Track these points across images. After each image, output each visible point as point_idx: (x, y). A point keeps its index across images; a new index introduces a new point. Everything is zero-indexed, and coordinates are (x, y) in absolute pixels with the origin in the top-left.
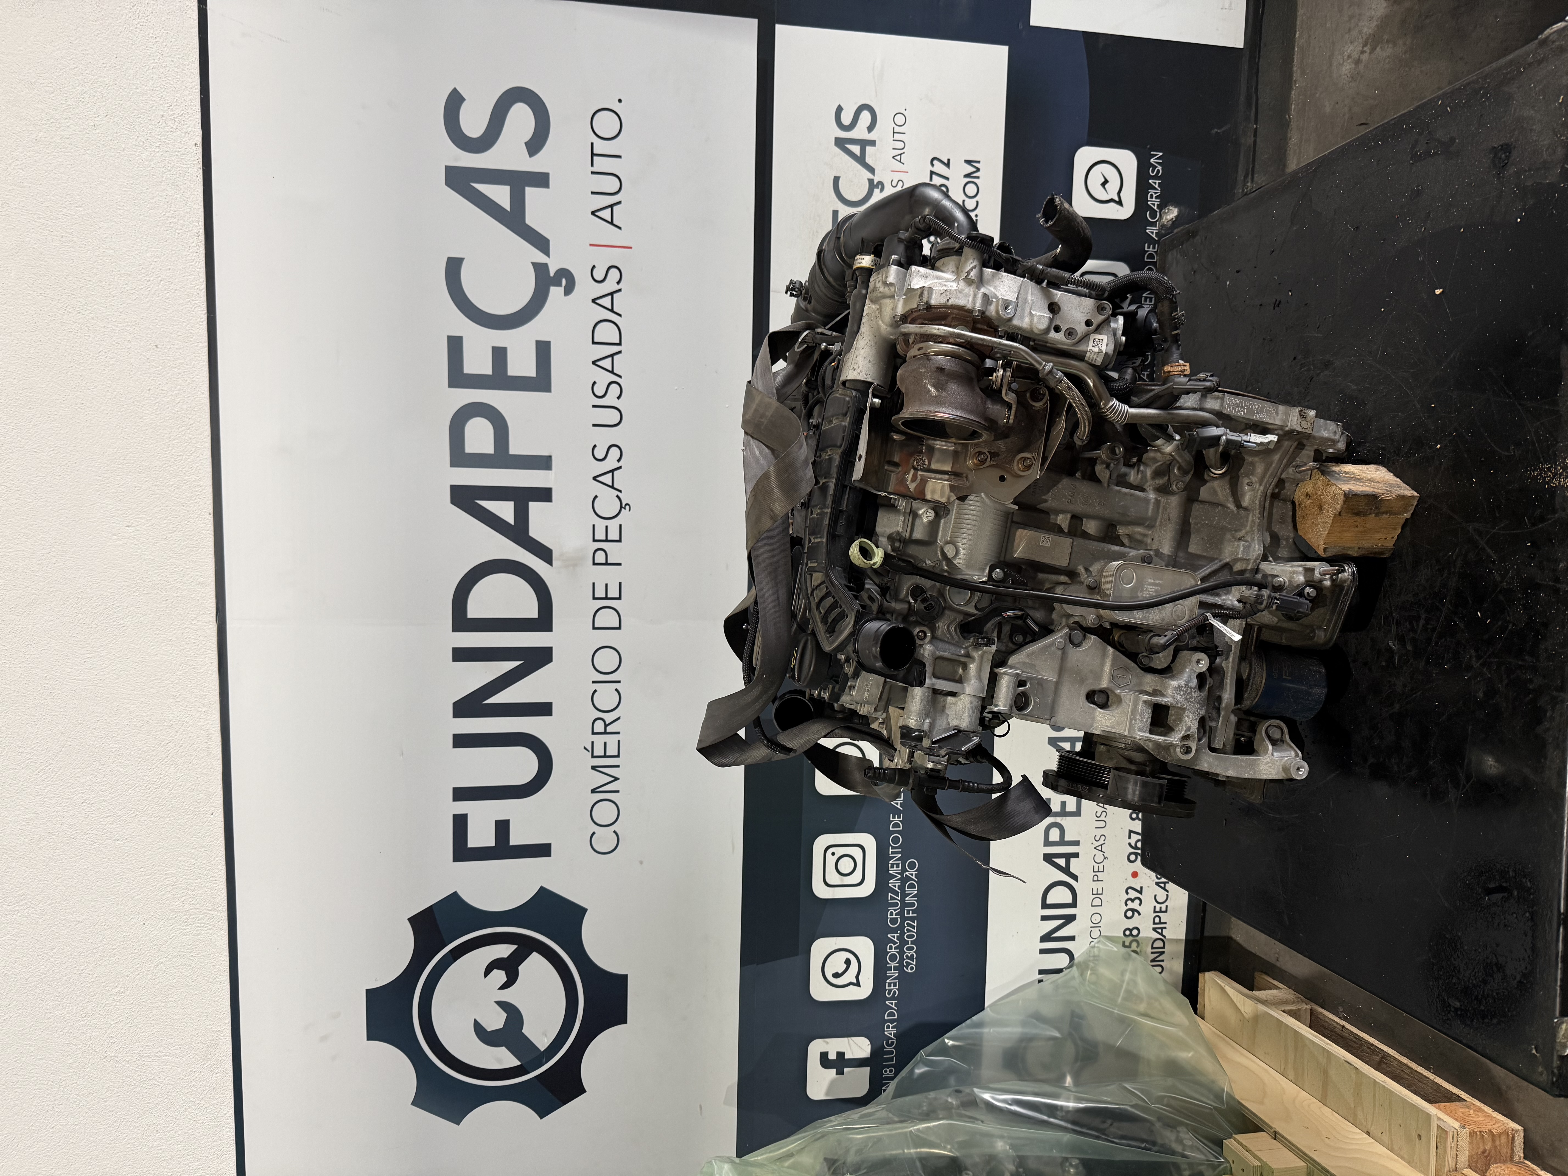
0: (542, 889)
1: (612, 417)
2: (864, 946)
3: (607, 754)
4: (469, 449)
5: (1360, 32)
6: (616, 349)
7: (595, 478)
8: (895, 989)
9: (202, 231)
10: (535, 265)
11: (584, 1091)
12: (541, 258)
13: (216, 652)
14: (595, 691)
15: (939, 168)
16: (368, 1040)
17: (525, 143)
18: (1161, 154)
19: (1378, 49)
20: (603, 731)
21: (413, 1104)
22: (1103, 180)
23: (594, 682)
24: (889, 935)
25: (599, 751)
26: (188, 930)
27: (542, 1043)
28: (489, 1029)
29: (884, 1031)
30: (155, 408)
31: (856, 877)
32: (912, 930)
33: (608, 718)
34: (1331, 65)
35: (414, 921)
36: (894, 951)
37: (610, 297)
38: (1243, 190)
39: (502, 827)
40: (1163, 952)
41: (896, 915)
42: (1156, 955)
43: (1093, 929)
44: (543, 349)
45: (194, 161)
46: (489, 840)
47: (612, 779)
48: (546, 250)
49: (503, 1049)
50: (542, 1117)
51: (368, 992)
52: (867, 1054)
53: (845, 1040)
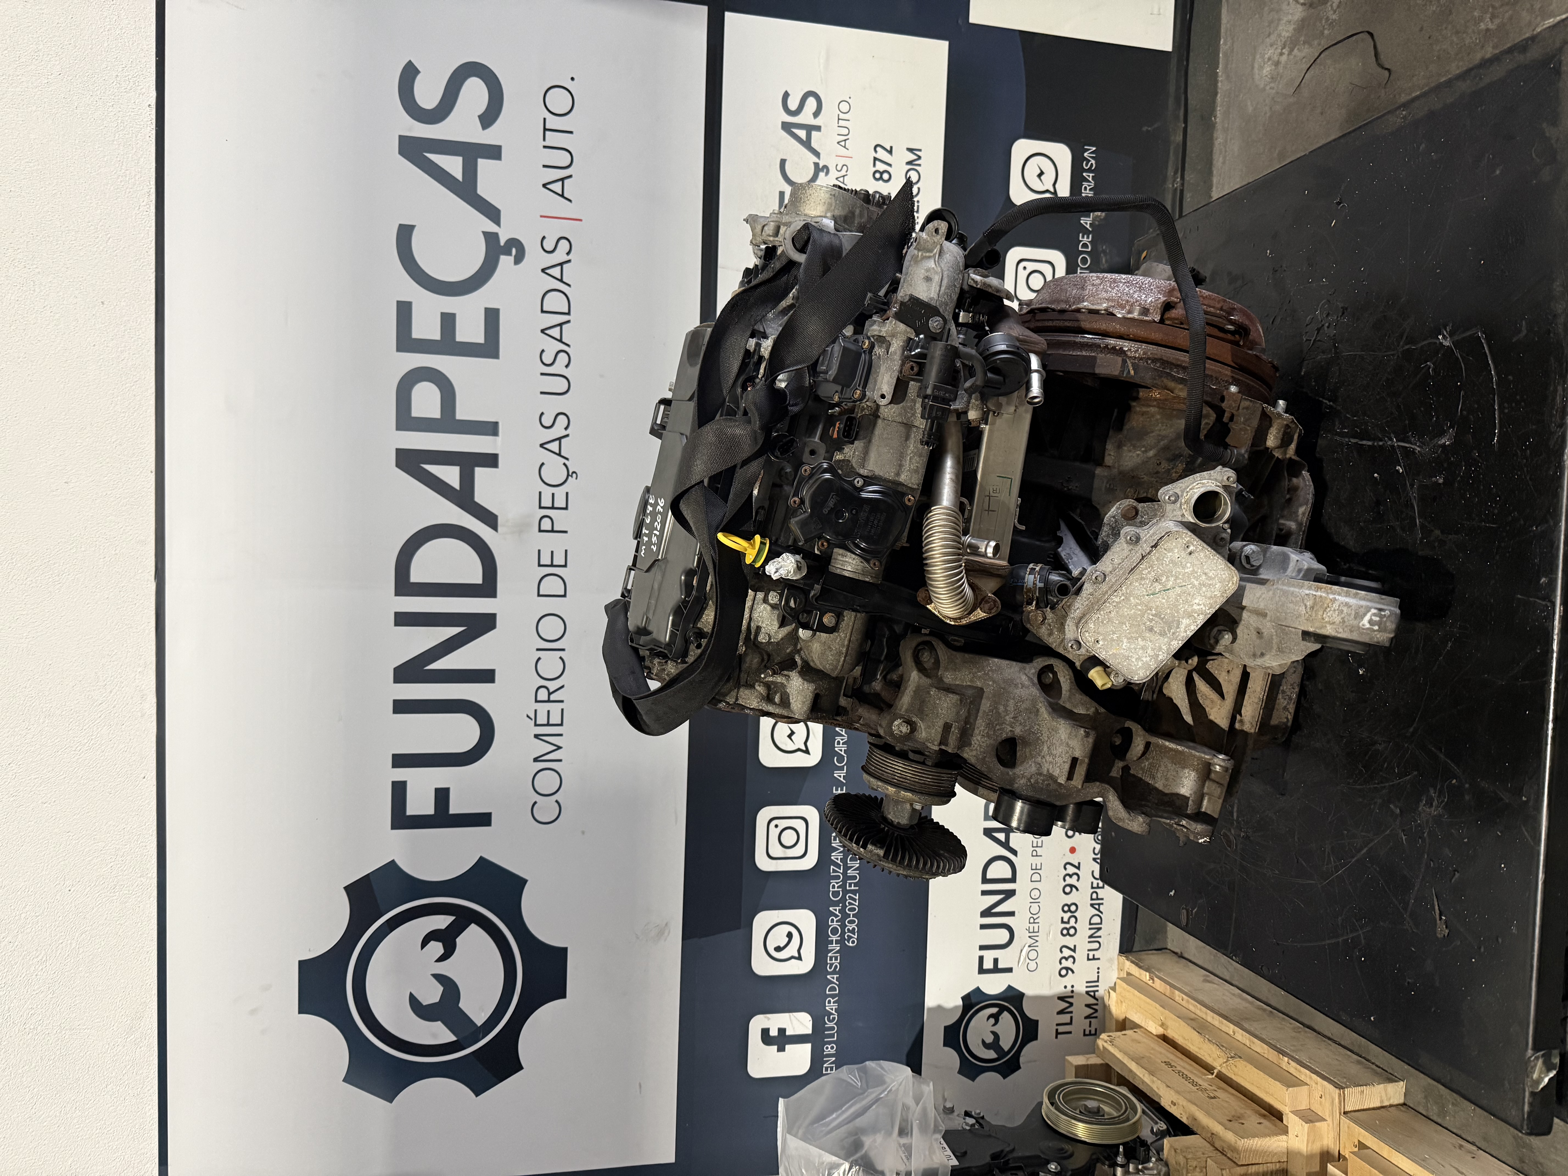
0: (482, 859)
1: (560, 385)
2: (806, 919)
3: (551, 722)
4: (415, 413)
5: (1280, 35)
6: (565, 318)
7: (542, 445)
8: (836, 963)
9: (153, 190)
10: (485, 233)
11: (521, 1068)
12: (491, 227)
13: (153, 612)
14: (539, 659)
15: (882, 154)
16: (300, 1012)
17: (479, 116)
18: (1094, 149)
19: (1296, 50)
21: (345, 1080)
22: (1039, 172)
23: (538, 650)
24: (831, 909)
25: (542, 720)
27: (479, 1018)
28: (425, 1002)
29: (826, 1006)
30: (100, 364)
31: (799, 850)
32: (855, 903)
33: (552, 686)
34: (1253, 68)
35: (349, 889)
36: (835, 925)
37: (559, 267)
38: (1173, 186)
39: (442, 796)
40: (1099, 929)
41: (838, 888)
42: (1094, 931)
43: (1032, 904)
44: (492, 317)
45: (147, 121)
46: (429, 809)
47: (555, 748)
48: (497, 220)
49: (439, 1022)
50: (477, 1094)
51: (301, 963)
52: (808, 1030)
53: (786, 1016)
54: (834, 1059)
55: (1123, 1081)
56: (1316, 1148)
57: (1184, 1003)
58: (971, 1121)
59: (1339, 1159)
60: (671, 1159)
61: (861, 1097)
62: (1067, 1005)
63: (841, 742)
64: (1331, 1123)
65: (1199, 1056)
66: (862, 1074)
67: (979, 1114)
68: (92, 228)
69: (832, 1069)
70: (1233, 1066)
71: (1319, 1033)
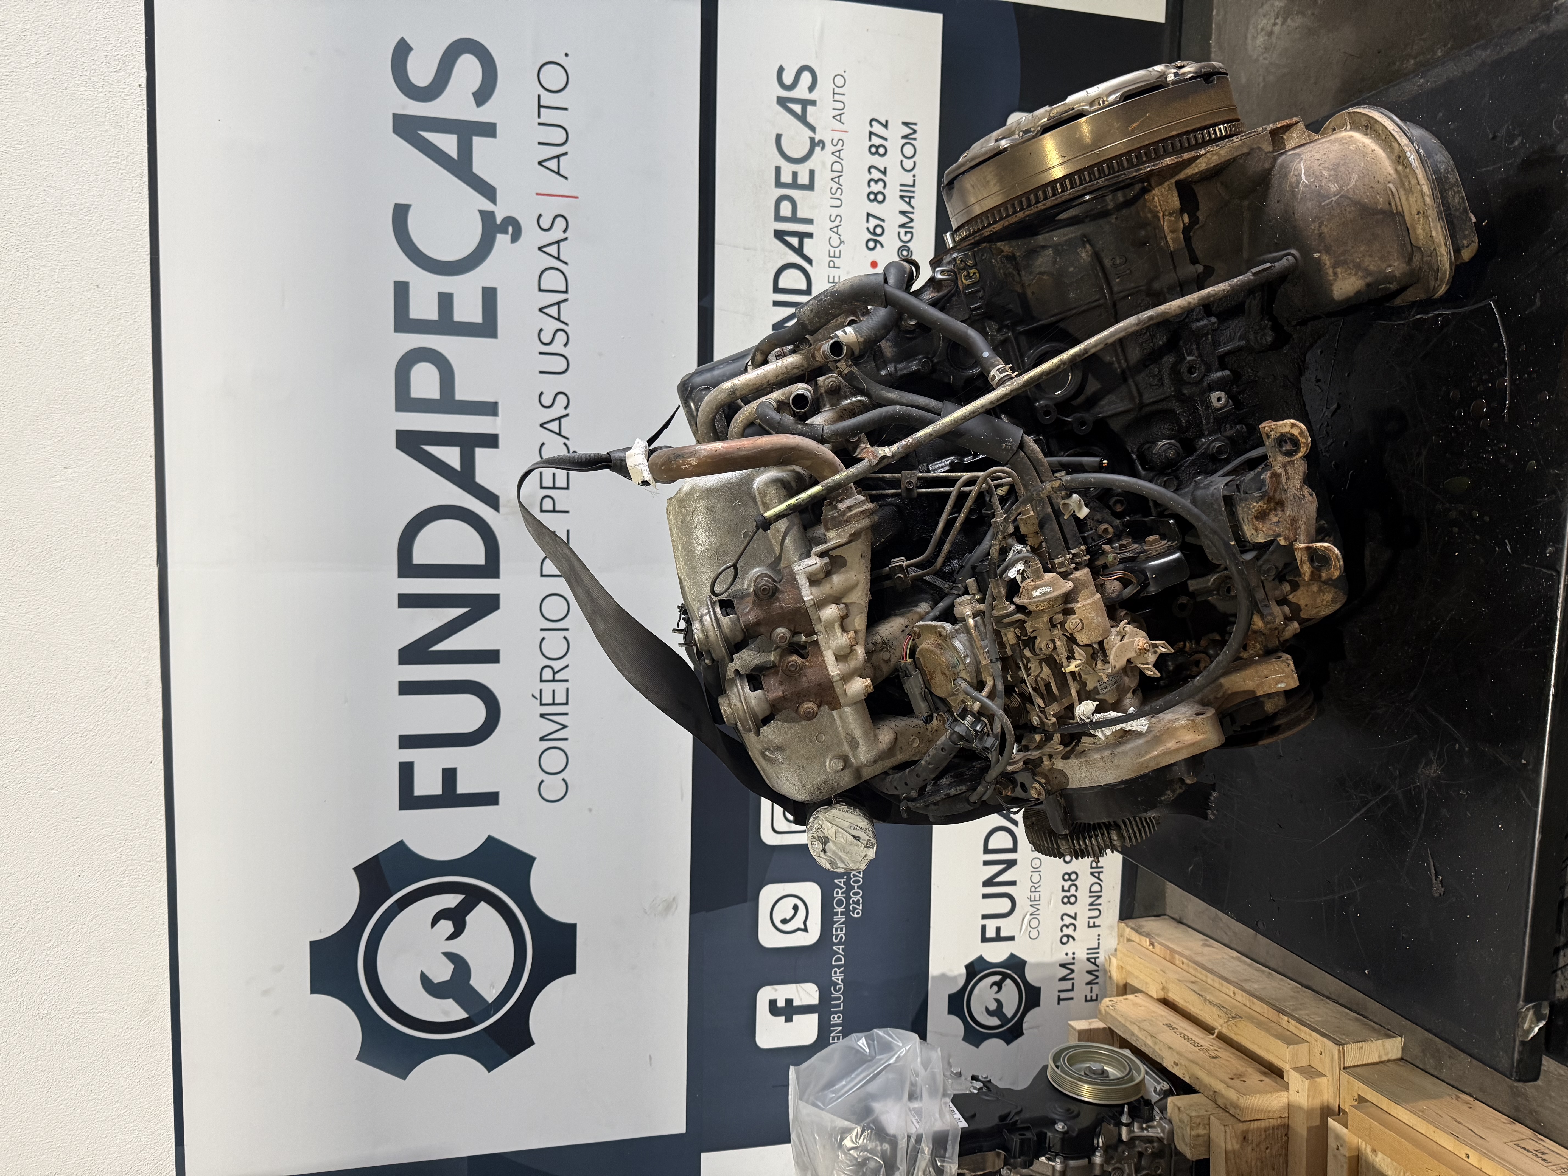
0: (490, 838)
1: (559, 364)
2: (811, 892)
3: (556, 702)
4: (414, 394)
6: (563, 297)
7: (542, 425)
8: (842, 934)
9: (146, 171)
10: (481, 212)
11: (532, 1043)
12: (487, 206)
13: (156, 597)
14: (543, 639)
15: (877, 128)
16: (311, 993)
17: (474, 94)
19: (1289, 21)
21: (358, 1058)
23: (542, 630)
24: (836, 881)
25: (547, 699)
26: (125, 882)
27: (490, 995)
28: (436, 981)
29: (832, 977)
30: (96, 348)
32: (859, 875)
33: (557, 665)
34: (1246, 38)
35: (359, 870)
36: (840, 897)
37: (556, 245)
39: (449, 776)
40: (1099, 897)
42: (1094, 899)
43: (1033, 873)
44: (490, 296)
45: (138, 101)
46: (436, 789)
47: (561, 727)
48: (493, 199)
49: (450, 1000)
50: (490, 1070)
51: (312, 944)
52: (815, 1001)
53: (793, 987)
54: (840, 1028)
55: (1124, 1043)
56: (1317, 1102)
57: (1184, 967)
58: (979, 1085)
59: (1339, 1113)
60: (682, 1129)
61: (870, 1063)
62: (1069, 972)
64: (1331, 1079)
65: (1200, 1017)
66: (871, 1042)
67: (986, 1078)
68: (85, 210)
69: (838, 1039)
70: (1234, 1027)
71: (1317, 992)
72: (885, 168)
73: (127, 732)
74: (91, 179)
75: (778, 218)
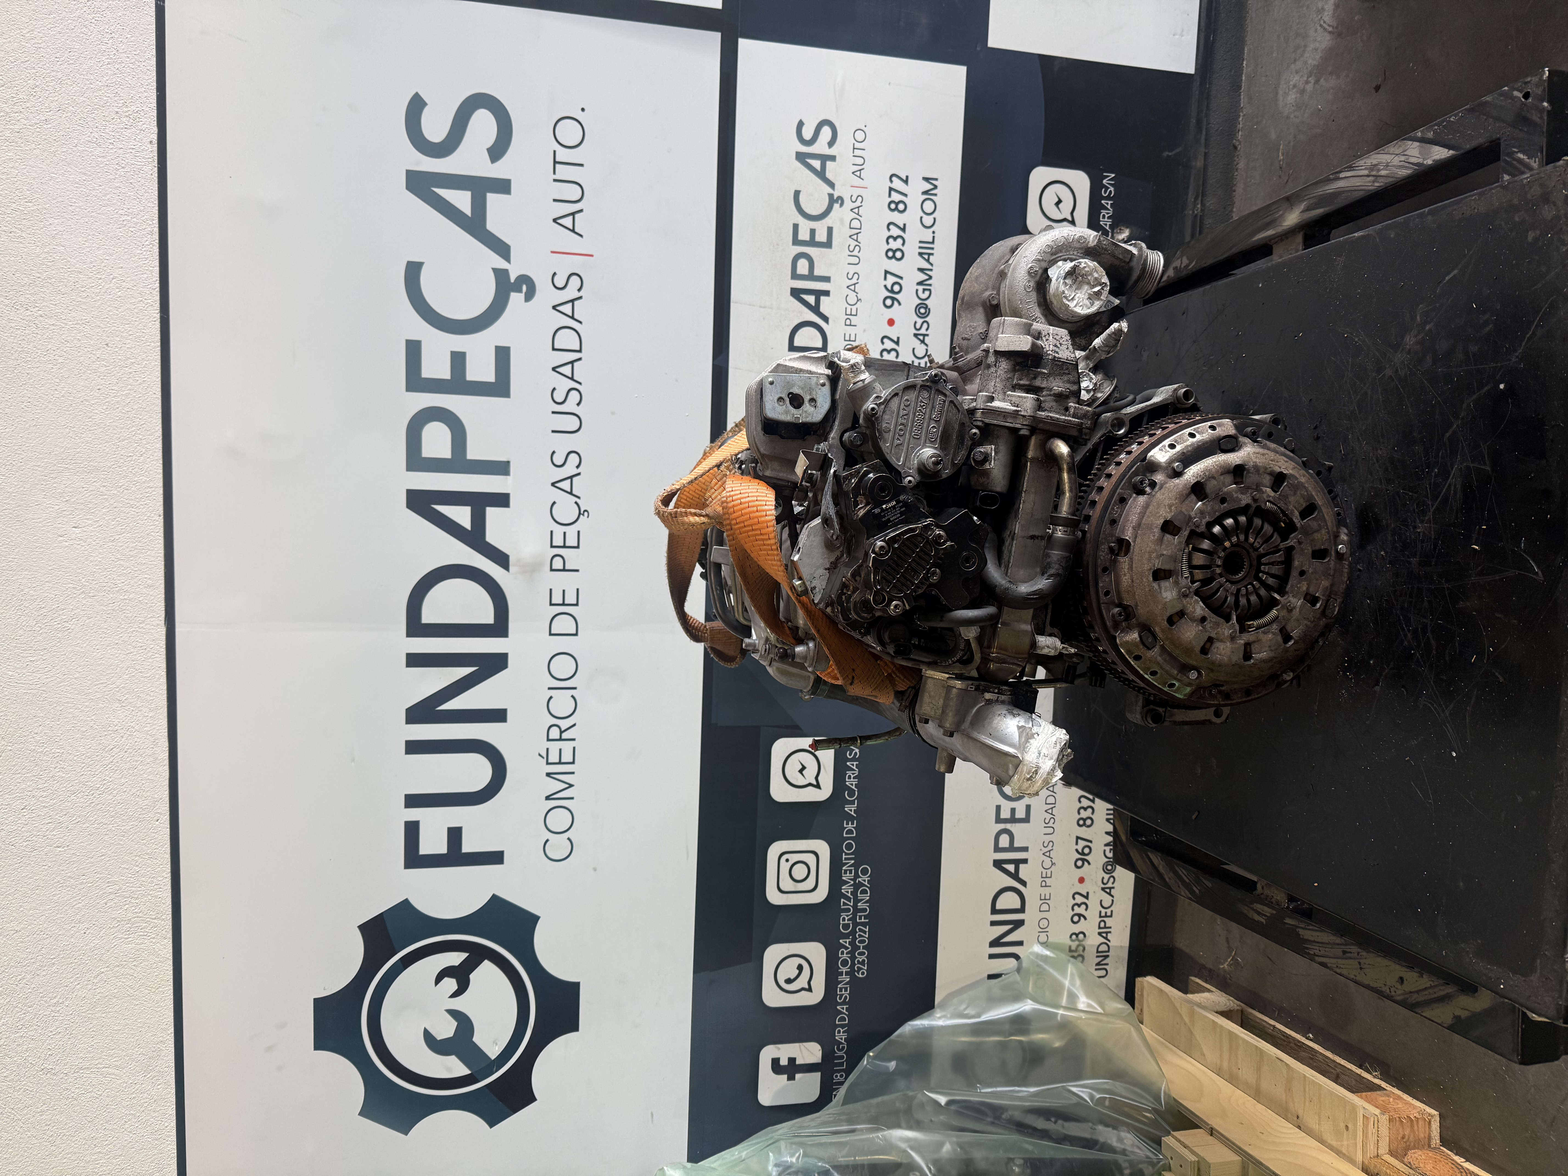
0: (494, 897)
1: (571, 423)
2: (816, 952)
3: (563, 761)
4: (425, 454)
5: (1306, 63)
6: (576, 356)
7: (553, 484)
8: (846, 994)
9: (156, 230)
10: (494, 270)
11: (534, 1099)
12: (501, 264)
13: (164, 656)
14: (551, 698)
16: (316, 1048)
17: (487, 149)
18: (1113, 175)
19: (1322, 80)
20: (558, 737)
21: (360, 1114)
22: (1057, 200)
23: (549, 689)
24: (841, 941)
25: (554, 758)
26: (130, 939)
27: (493, 1052)
28: (439, 1038)
29: (835, 1036)
31: (810, 884)
32: (865, 935)
33: (564, 724)
34: (1277, 93)
35: (364, 928)
36: (845, 956)
37: (570, 304)
38: (1193, 212)
39: (455, 835)
40: (1107, 956)
41: (848, 920)
42: (1101, 959)
43: (1040, 934)
44: (503, 355)
45: (149, 158)
46: (441, 848)
47: (567, 786)
48: (506, 256)
49: (453, 1057)
50: (491, 1125)
51: (316, 1001)
52: (818, 1060)
53: (796, 1046)
63: (852, 776)
68: (94, 268)
72: (905, 225)
73: (134, 790)
74: (101, 237)
75: (795, 276)
